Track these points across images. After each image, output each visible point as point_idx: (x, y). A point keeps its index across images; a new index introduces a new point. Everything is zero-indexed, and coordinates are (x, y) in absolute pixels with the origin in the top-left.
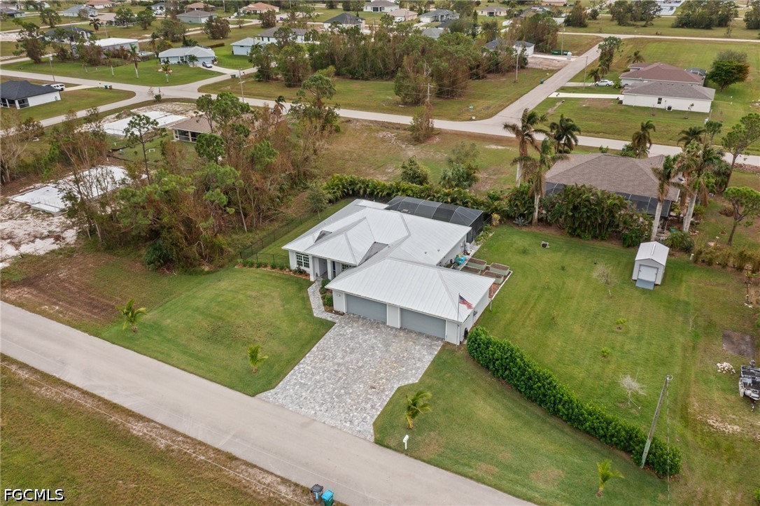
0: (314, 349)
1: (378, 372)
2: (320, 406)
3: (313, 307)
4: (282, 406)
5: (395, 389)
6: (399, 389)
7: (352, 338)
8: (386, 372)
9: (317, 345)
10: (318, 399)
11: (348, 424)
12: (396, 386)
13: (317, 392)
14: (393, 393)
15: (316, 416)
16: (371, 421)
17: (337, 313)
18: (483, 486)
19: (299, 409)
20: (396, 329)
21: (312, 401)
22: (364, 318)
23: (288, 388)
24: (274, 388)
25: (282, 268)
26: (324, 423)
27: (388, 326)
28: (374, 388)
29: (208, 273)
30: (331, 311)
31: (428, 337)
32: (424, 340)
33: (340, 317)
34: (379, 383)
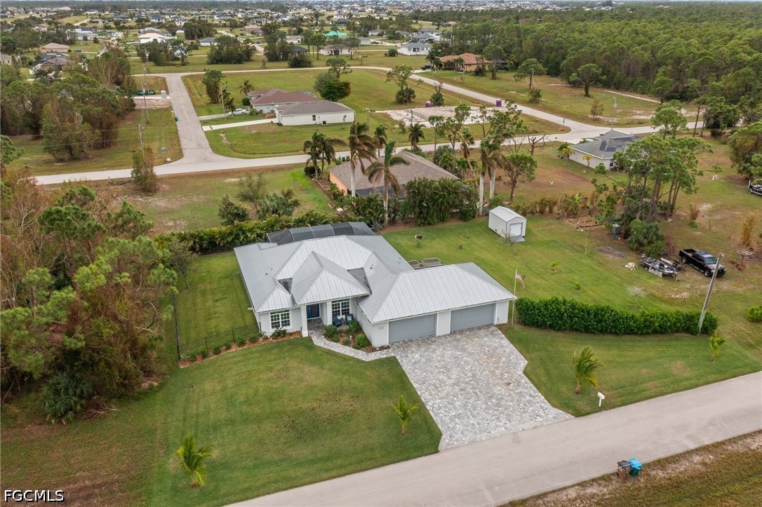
0: (415, 386)
1: (493, 373)
2: (500, 421)
3: (351, 355)
4: (473, 442)
5: (523, 375)
6: (525, 372)
7: (429, 360)
8: (497, 368)
9: (412, 381)
10: (489, 417)
11: (539, 419)
12: (521, 373)
13: (478, 413)
14: (527, 379)
15: (510, 429)
16: (548, 405)
17: (382, 348)
18: (668, 396)
19: (490, 434)
20: (448, 335)
21: (487, 422)
22: (411, 341)
23: (451, 426)
24: (441, 434)
25: (254, 340)
26: (523, 430)
27: (439, 337)
28: (510, 384)
29: (161, 386)
30: (374, 350)
31: (479, 328)
32: (482, 332)
33: (390, 350)
34: (506, 379)
